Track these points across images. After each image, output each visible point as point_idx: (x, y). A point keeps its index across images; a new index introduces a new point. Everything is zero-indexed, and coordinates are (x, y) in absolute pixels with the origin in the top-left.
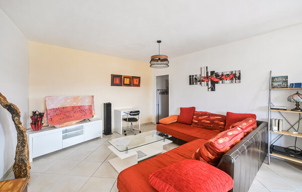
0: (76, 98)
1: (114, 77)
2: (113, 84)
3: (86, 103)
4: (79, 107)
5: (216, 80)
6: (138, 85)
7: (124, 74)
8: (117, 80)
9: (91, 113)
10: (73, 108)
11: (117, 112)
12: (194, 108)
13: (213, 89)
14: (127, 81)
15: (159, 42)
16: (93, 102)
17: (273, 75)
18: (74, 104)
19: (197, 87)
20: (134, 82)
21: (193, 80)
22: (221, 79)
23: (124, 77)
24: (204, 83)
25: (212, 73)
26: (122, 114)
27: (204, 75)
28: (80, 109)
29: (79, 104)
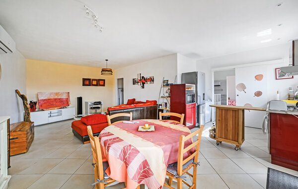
0: (57, 94)
1: (84, 80)
2: (84, 85)
3: (64, 97)
4: (60, 99)
5: (144, 82)
6: (104, 85)
7: (92, 78)
8: (87, 82)
9: (68, 103)
10: (55, 99)
11: (86, 103)
12: (134, 99)
13: (143, 87)
14: (94, 83)
15: (107, 60)
16: (69, 96)
17: (165, 80)
18: (56, 97)
19: (136, 86)
20: (100, 83)
21: (134, 82)
22: (146, 81)
23: (93, 80)
24: (139, 84)
25: (143, 77)
26: (89, 104)
27: (139, 79)
28: (61, 100)
29: (59, 97)
